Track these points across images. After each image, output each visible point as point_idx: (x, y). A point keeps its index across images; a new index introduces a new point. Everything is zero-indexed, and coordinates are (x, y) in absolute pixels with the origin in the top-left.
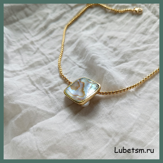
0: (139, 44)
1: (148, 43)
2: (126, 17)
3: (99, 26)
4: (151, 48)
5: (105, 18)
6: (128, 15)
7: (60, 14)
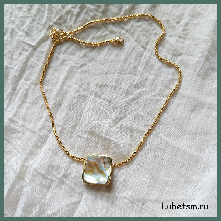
7: (23, 63)
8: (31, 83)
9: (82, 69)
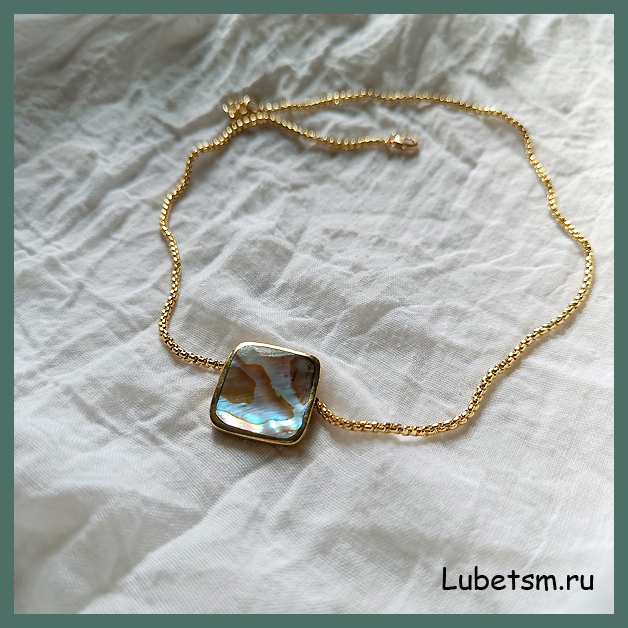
0: (428, 252)
1: (456, 248)
2: (370, 165)
3: (286, 195)
4: (469, 263)
5: (299, 169)
6: (374, 159)
7: (138, 156)
8: (144, 201)
9: (293, 194)
